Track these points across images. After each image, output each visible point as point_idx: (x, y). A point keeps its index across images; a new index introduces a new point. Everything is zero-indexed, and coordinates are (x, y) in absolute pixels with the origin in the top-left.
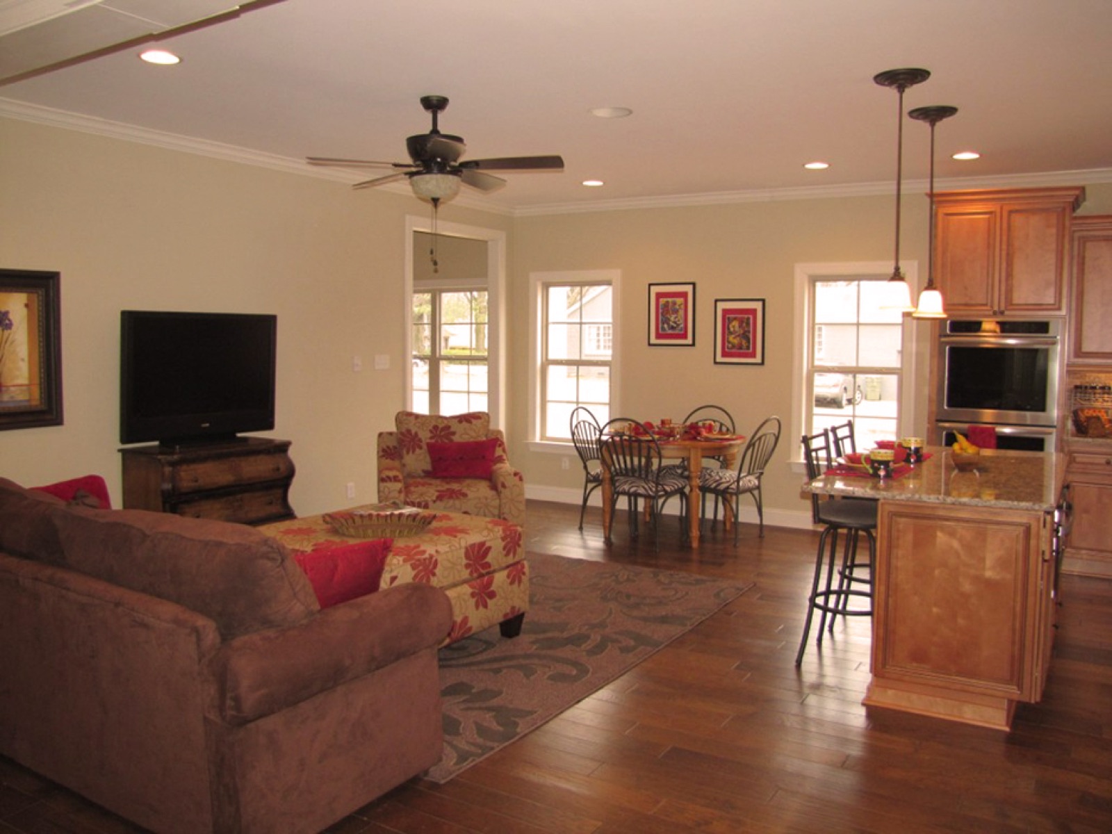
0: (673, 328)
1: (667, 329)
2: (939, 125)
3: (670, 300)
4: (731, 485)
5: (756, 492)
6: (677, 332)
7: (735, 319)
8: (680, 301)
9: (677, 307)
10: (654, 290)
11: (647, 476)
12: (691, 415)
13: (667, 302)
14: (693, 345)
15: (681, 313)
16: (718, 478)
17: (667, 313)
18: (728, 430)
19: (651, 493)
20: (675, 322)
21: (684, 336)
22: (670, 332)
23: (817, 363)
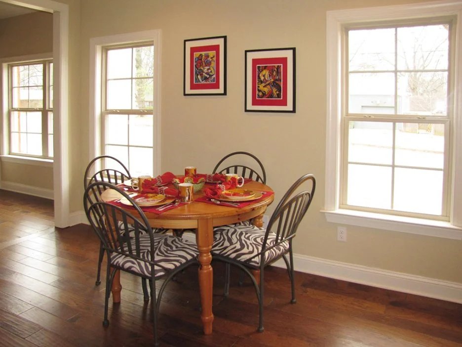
0: (206, 79)
1: (201, 80)
3: (203, 53)
4: (254, 257)
5: (288, 256)
6: (209, 82)
7: (265, 68)
8: (212, 53)
9: (209, 59)
10: (189, 45)
11: (138, 253)
13: (201, 55)
14: (225, 94)
15: (214, 64)
16: (238, 246)
17: (201, 66)
18: (258, 177)
19: (146, 273)
20: (207, 73)
21: (217, 86)
22: (204, 82)
23: (351, 111)
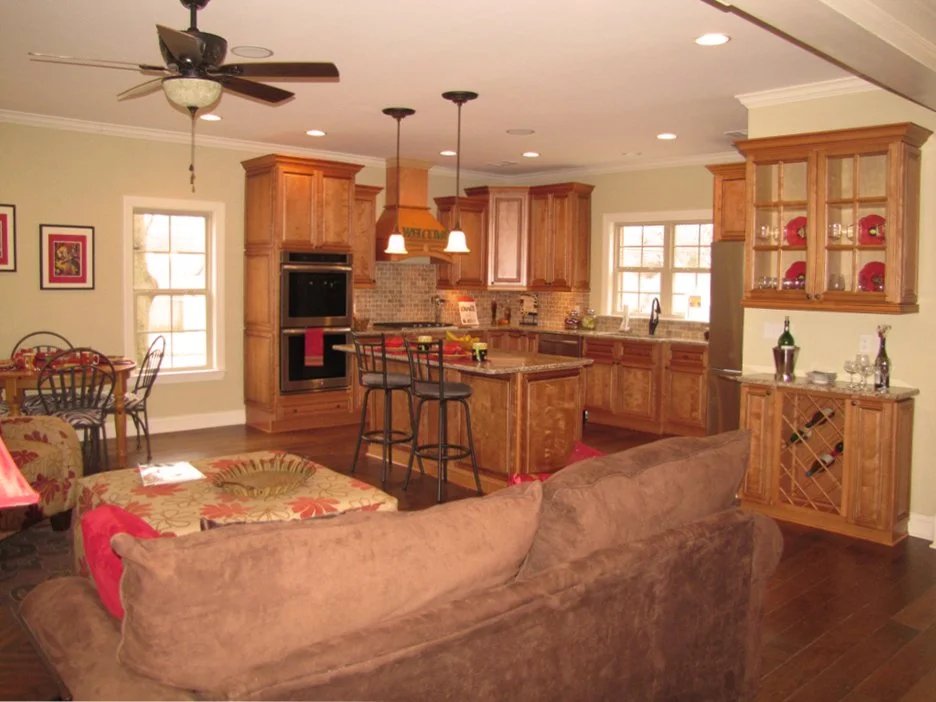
2: (403, 120)
7: (63, 245)
12: (20, 342)
14: (15, 270)
21: (4, 262)
